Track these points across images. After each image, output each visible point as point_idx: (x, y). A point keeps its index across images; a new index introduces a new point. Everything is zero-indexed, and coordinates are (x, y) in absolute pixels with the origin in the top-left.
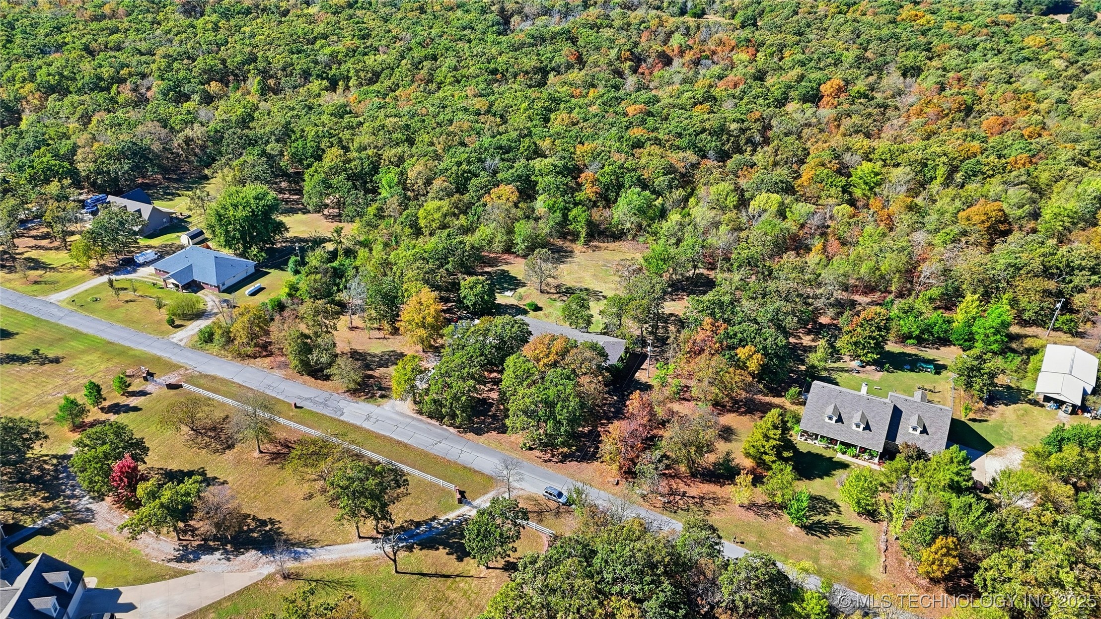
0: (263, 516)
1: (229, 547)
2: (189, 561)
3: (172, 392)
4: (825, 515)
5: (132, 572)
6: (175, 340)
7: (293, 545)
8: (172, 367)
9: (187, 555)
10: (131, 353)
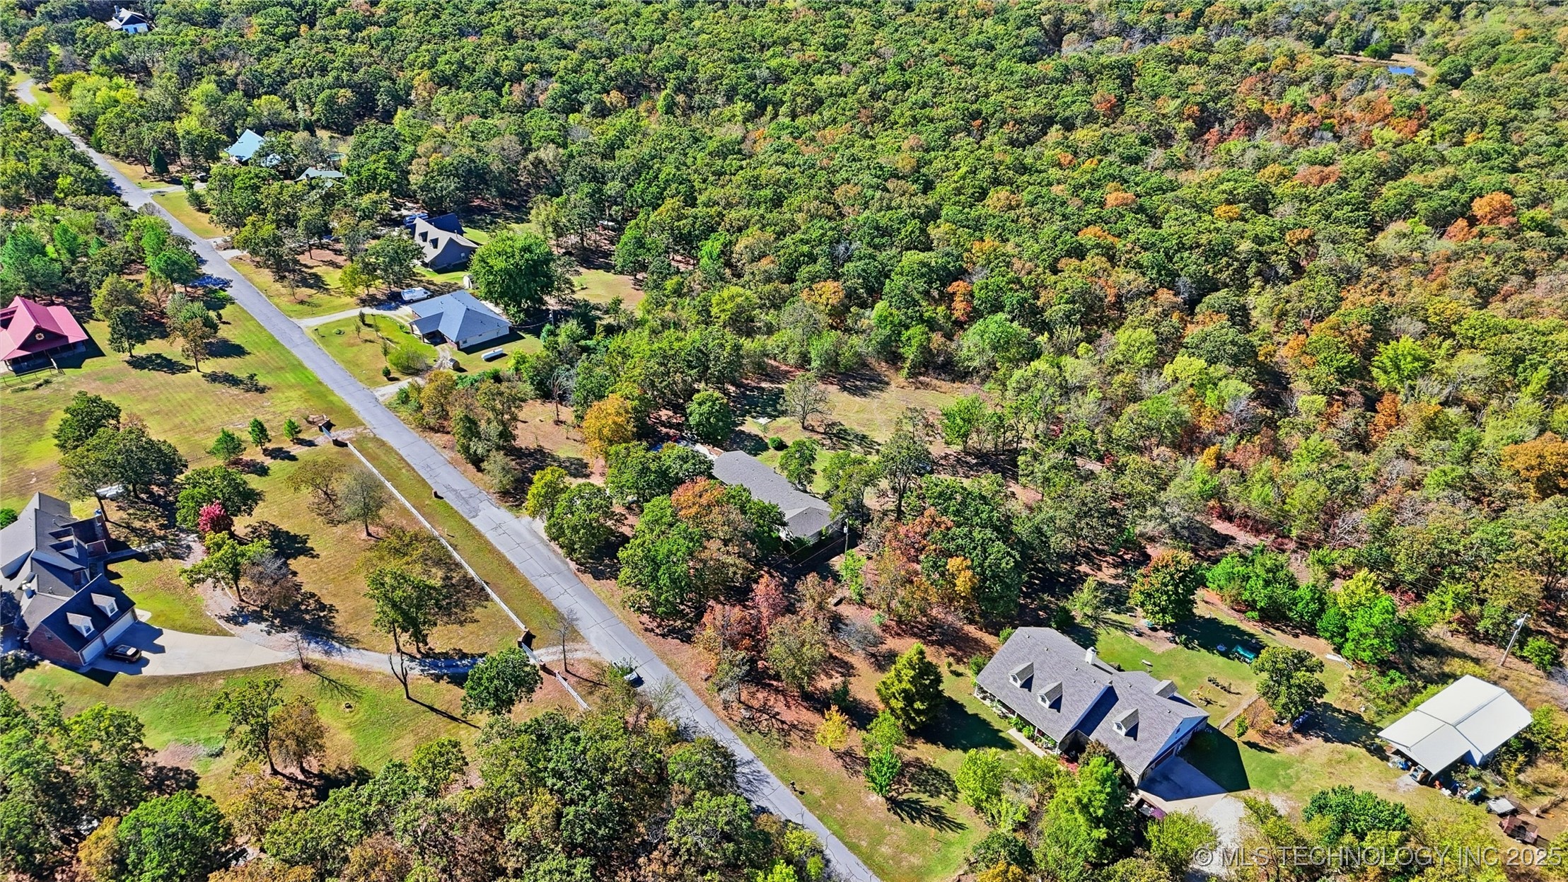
0: (326, 601)
1: (277, 621)
2: (236, 623)
3: (337, 449)
4: (931, 796)
5: (184, 617)
6: (377, 394)
7: (333, 638)
8: (354, 422)
9: (239, 618)
10: (331, 398)
